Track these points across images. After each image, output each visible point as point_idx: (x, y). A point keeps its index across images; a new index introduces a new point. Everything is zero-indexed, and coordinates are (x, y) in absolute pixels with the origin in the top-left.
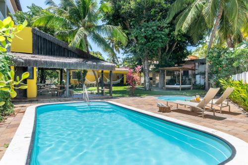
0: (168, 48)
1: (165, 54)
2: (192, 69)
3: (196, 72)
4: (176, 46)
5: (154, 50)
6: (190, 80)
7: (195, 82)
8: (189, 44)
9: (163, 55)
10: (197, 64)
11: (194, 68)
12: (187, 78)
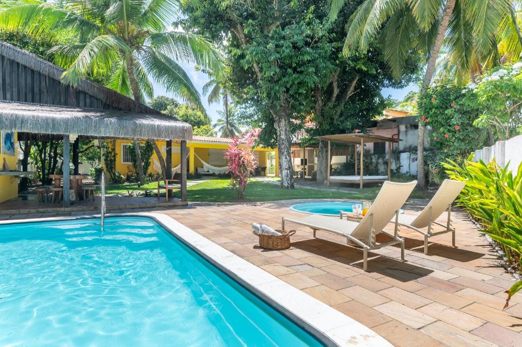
0: (336, 91)
1: (331, 104)
2: (392, 140)
3: (402, 145)
4: (356, 88)
5: (300, 94)
6: (386, 163)
7: (398, 169)
8: (386, 82)
9: (326, 108)
10: (402, 128)
11: (396, 137)
12: (380, 160)
